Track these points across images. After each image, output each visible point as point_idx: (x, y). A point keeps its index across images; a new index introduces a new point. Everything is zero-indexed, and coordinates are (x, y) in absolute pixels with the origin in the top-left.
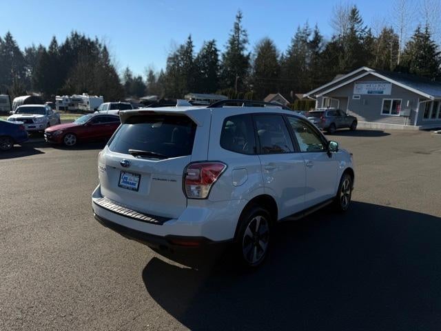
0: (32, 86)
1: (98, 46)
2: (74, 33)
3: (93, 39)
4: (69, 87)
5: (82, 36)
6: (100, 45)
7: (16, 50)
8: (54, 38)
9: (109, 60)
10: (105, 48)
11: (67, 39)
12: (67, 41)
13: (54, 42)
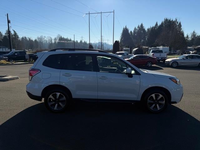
0: (145, 44)
1: (176, 23)
2: (166, 19)
3: (174, 20)
4: (156, 43)
5: (169, 19)
6: (177, 22)
7: (144, 30)
8: (157, 23)
9: (181, 29)
10: (180, 23)
11: (162, 22)
12: (162, 23)
13: (157, 24)
